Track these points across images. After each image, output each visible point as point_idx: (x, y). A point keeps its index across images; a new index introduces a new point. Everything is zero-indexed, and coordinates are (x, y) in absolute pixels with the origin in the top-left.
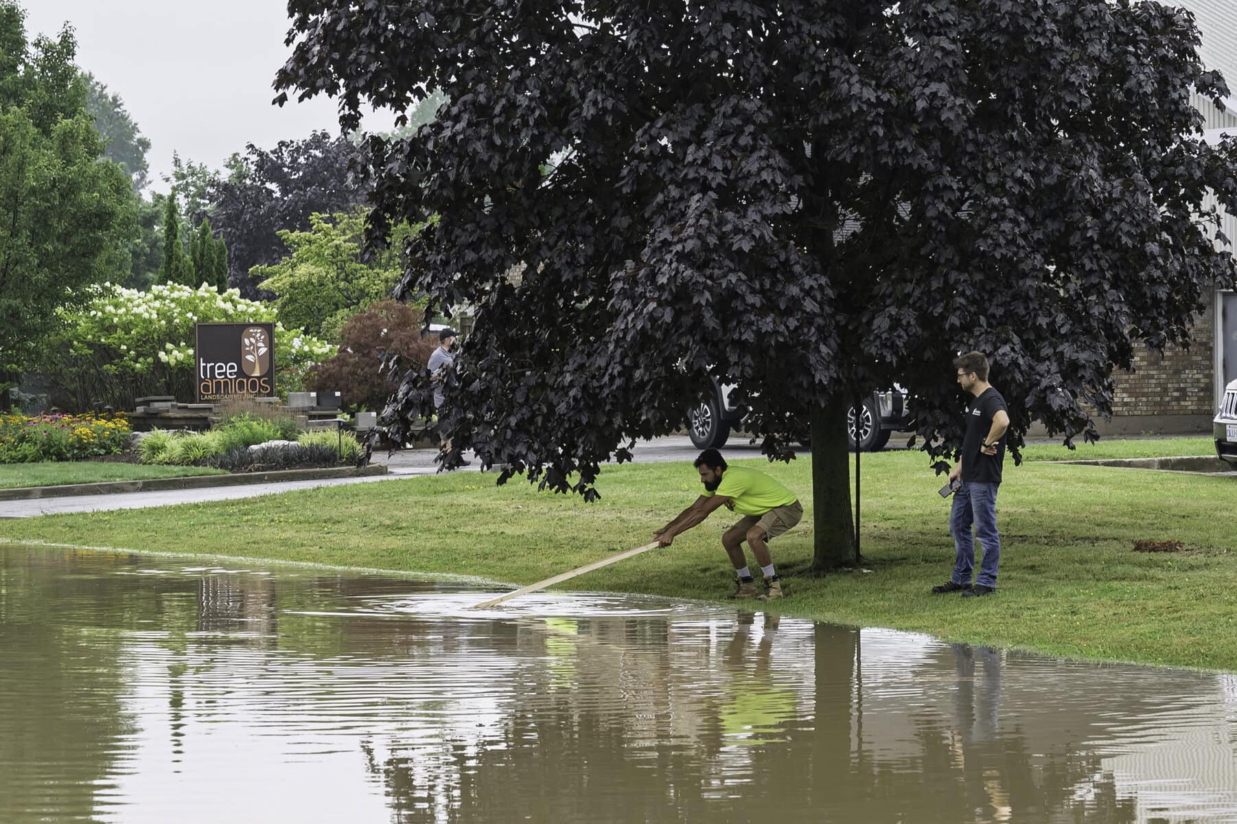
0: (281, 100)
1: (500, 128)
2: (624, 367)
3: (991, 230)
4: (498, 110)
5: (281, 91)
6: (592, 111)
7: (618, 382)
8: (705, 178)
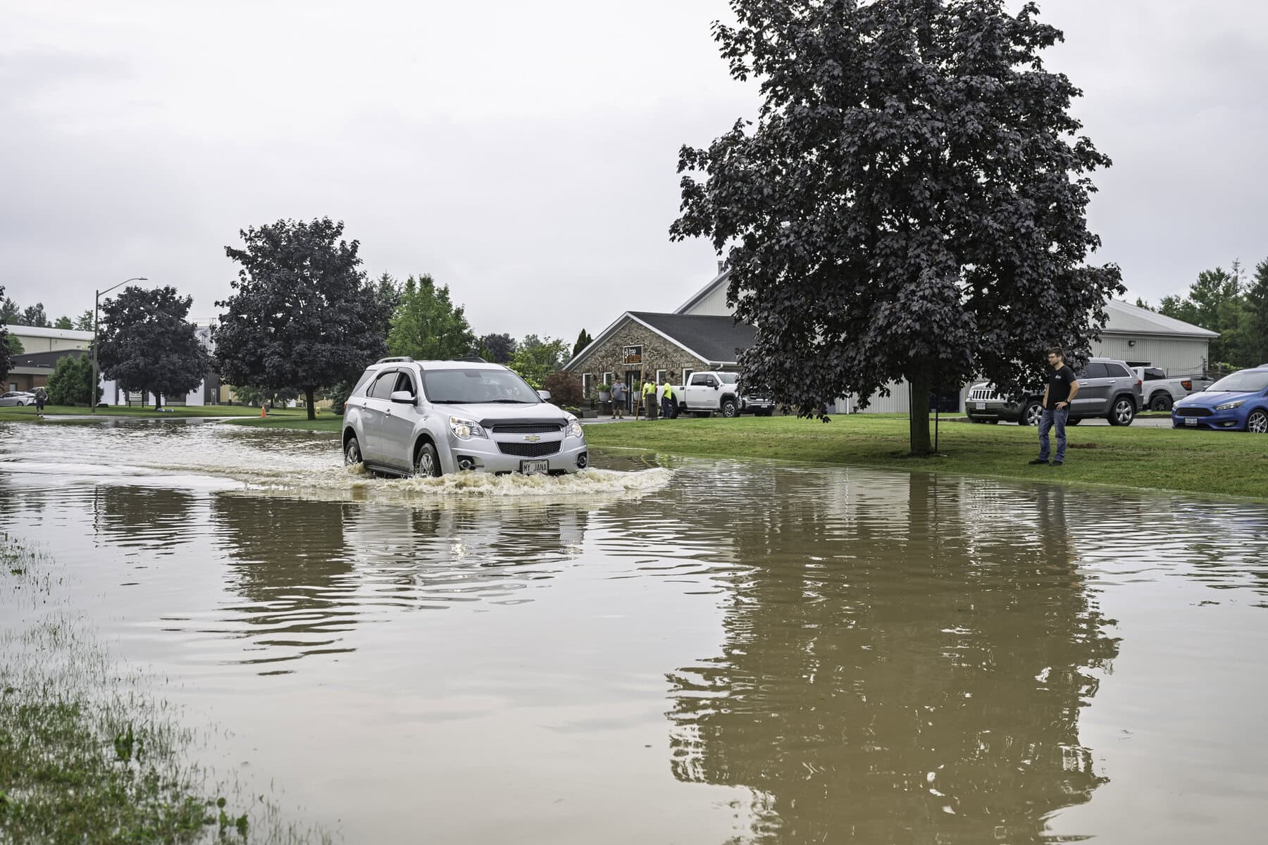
0: (673, 239)
1: (807, 241)
2: (867, 356)
3: (1045, 293)
4: (803, 234)
5: (673, 235)
6: (853, 234)
7: (863, 364)
8: (919, 263)
